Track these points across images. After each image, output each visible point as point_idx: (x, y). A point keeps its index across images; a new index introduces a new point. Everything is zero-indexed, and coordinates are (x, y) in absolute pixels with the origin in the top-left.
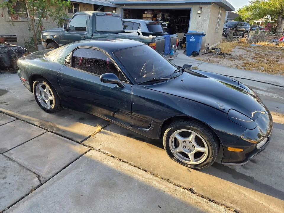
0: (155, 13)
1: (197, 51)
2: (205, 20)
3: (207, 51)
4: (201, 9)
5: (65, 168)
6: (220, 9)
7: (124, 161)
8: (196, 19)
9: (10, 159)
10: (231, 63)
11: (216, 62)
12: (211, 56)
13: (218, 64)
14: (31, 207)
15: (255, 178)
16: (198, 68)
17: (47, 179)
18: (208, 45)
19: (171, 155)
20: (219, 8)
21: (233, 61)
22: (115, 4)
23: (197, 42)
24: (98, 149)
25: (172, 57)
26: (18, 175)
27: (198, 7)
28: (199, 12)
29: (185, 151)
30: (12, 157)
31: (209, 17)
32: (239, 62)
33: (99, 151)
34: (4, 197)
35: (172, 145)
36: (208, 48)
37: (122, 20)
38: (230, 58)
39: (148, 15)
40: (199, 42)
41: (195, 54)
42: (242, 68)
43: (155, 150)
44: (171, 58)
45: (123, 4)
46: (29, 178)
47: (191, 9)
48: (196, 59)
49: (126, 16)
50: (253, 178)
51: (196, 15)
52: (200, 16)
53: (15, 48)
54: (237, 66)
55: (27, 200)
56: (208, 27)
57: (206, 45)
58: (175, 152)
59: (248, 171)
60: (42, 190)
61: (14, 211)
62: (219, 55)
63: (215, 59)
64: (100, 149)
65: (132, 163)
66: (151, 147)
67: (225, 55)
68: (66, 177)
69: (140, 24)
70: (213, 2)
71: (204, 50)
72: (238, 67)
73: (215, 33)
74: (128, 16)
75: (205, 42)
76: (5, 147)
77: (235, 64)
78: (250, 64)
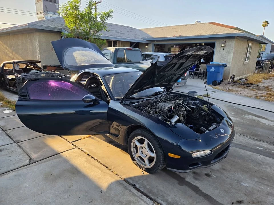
0: (184, 47)
1: (217, 81)
2: (229, 53)
3: (232, 81)
4: (225, 43)
5: (50, 157)
6: (249, 42)
7: (95, 159)
8: (220, 51)
9: (19, 146)
10: (252, 93)
11: (235, 91)
12: (233, 85)
13: (237, 93)
14: (16, 176)
15: (200, 188)
16: (210, 96)
17: (35, 161)
18: (234, 75)
19: (133, 159)
20: (247, 41)
21: (255, 91)
22: (148, 41)
23: (217, 72)
24: (81, 148)
25: (179, 84)
26: (19, 156)
27: (222, 40)
28: (223, 45)
29: (143, 156)
30: (21, 145)
31: (233, 49)
32: (262, 93)
33: (81, 150)
34: (3, 167)
35: (133, 150)
36: (233, 78)
37: (141, 54)
38: (254, 88)
39: (176, 49)
40: (219, 72)
41: (215, 83)
42: (262, 98)
43: (125, 154)
44: (177, 84)
45: (154, 41)
46: (24, 159)
47: (215, 43)
48: (214, 88)
49: (158, 50)
50: (198, 187)
51: (220, 48)
52: (224, 49)
53: (57, 74)
54: (258, 96)
55: (16, 171)
56: (232, 59)
57: (231, 75)
58: (135, 156)
59: (197, 182)
60: (28, 167)
61: (5, 175)
62: (243, 85)
63: (236, 89)
64: (82, 149)
65: (100, 161)
66: (123, 152)
67: (249, 85)
68: (47, 163)
69: (159, 56)
70: (237, 37)
71: (229, 80)
72: (257, 98)
73: (244, 64)
74: (160, 50)
75: (229, 73)
76: (20, 139)
77: (256, 94)
78: (272, 95)
